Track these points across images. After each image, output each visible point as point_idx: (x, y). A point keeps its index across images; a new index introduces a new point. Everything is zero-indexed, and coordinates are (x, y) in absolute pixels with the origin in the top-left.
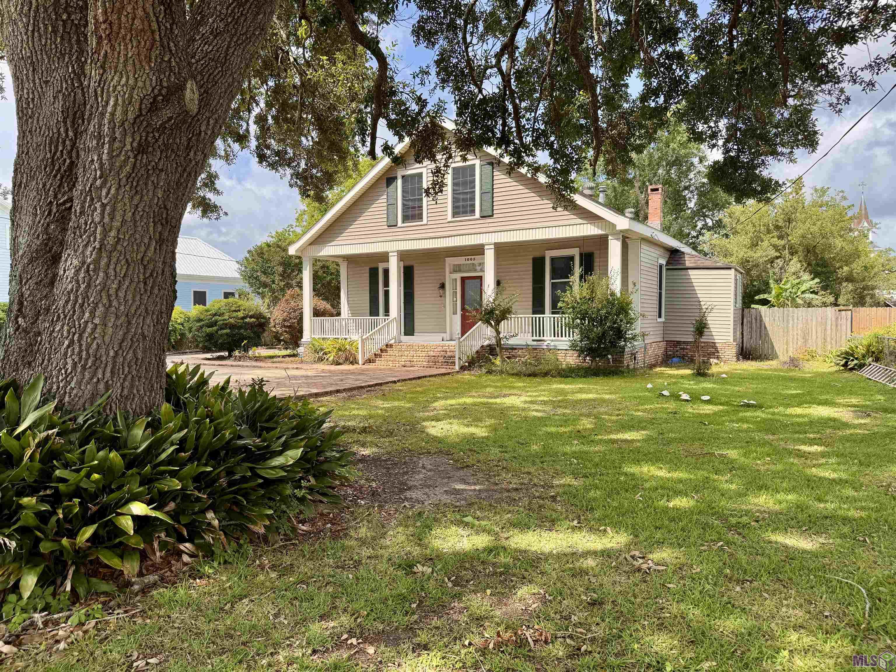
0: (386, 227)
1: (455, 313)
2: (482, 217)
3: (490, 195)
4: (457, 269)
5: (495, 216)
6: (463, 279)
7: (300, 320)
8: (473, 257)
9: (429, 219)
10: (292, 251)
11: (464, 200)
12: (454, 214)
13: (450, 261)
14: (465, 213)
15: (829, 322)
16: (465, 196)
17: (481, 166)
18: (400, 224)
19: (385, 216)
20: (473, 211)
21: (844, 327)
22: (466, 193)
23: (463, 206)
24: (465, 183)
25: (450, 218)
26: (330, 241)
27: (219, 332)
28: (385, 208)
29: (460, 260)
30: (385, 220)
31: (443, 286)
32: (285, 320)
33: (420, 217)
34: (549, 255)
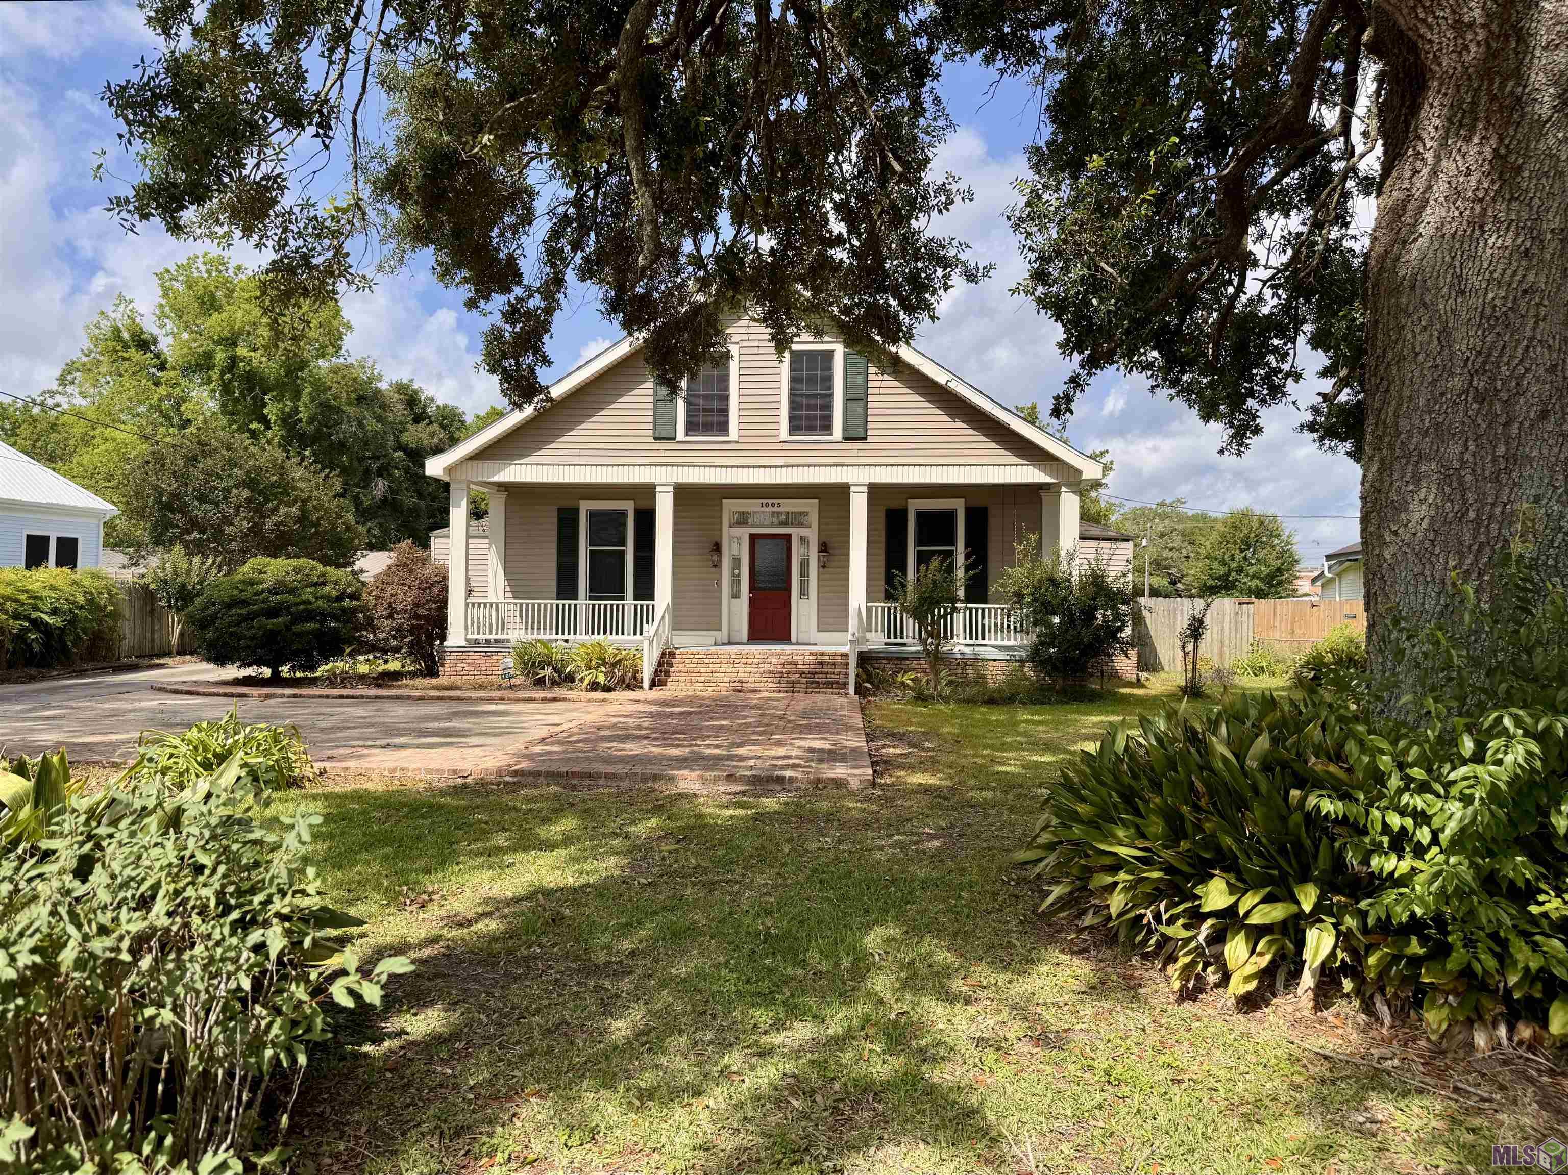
0: (651, 440)
1: (736, 595)
2: (846, 439)
3: (862, 404)
4: (742, 520)
5: (869, 439)
6: (753, 538)
7: (443, 603)
8: (776, 501)
9: (742, 433)
10: (435, 467)
11: (810, 407)
12: (794, 428)
13: (730, 506)
14: (811, 429)
15: (1227, 619)
16: (812, 402)
17: (846, 355)
18: (681, 435)
19: (651, 419)
20: (827, 427)
21: (1245, 626)
22: (815, 396)
23: (808, 418)
24: (812, 380)
25: (784, 434)
26: (522, 456)
27: (297, 628)
28: (651, 406)
29: (751, 505)
30: (651, 426)
31: (717, 548)
32: (417, 605)
33: (723, 428)
34: (914, 506)
